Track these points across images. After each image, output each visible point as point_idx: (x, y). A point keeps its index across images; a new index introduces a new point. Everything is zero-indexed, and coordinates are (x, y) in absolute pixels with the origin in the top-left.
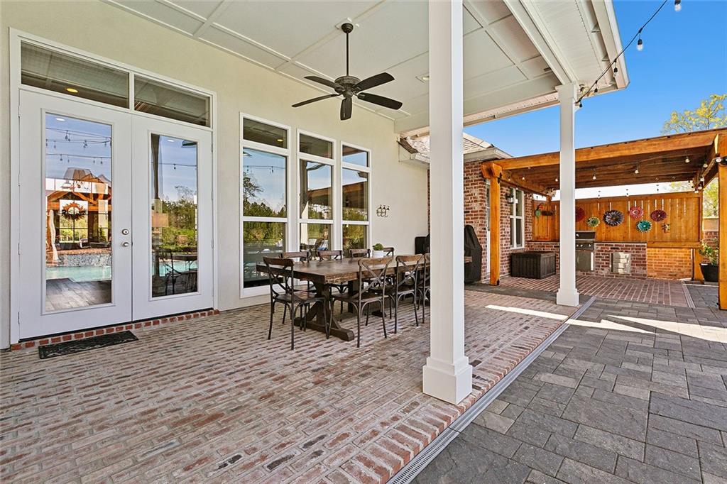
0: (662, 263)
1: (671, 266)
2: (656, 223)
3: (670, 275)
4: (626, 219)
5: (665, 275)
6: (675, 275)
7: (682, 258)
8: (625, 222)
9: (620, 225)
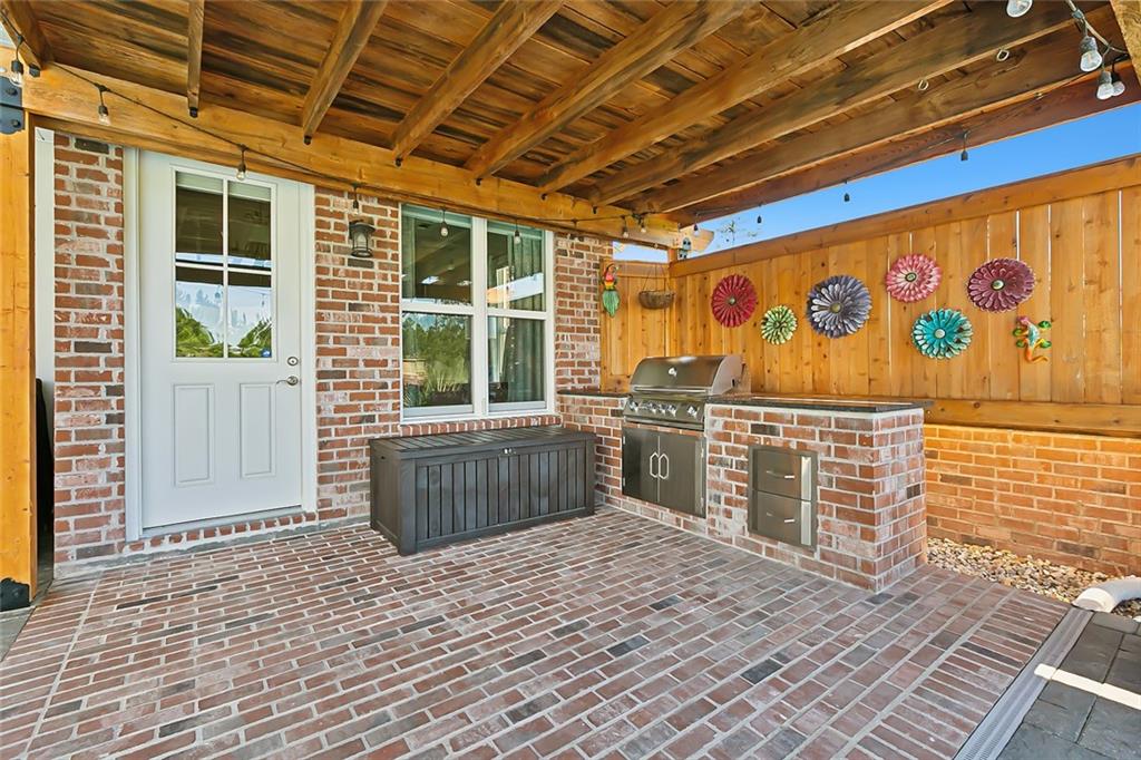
0: (1032, 490)
1: (1069, 509)
2: (990, 315)
3: (1065, 547)
4: (876, 305)
5: (1043, 543)
6: (1089, 551)
7: (1121, 475)
8: (874, 320)
9: (858, 330)
